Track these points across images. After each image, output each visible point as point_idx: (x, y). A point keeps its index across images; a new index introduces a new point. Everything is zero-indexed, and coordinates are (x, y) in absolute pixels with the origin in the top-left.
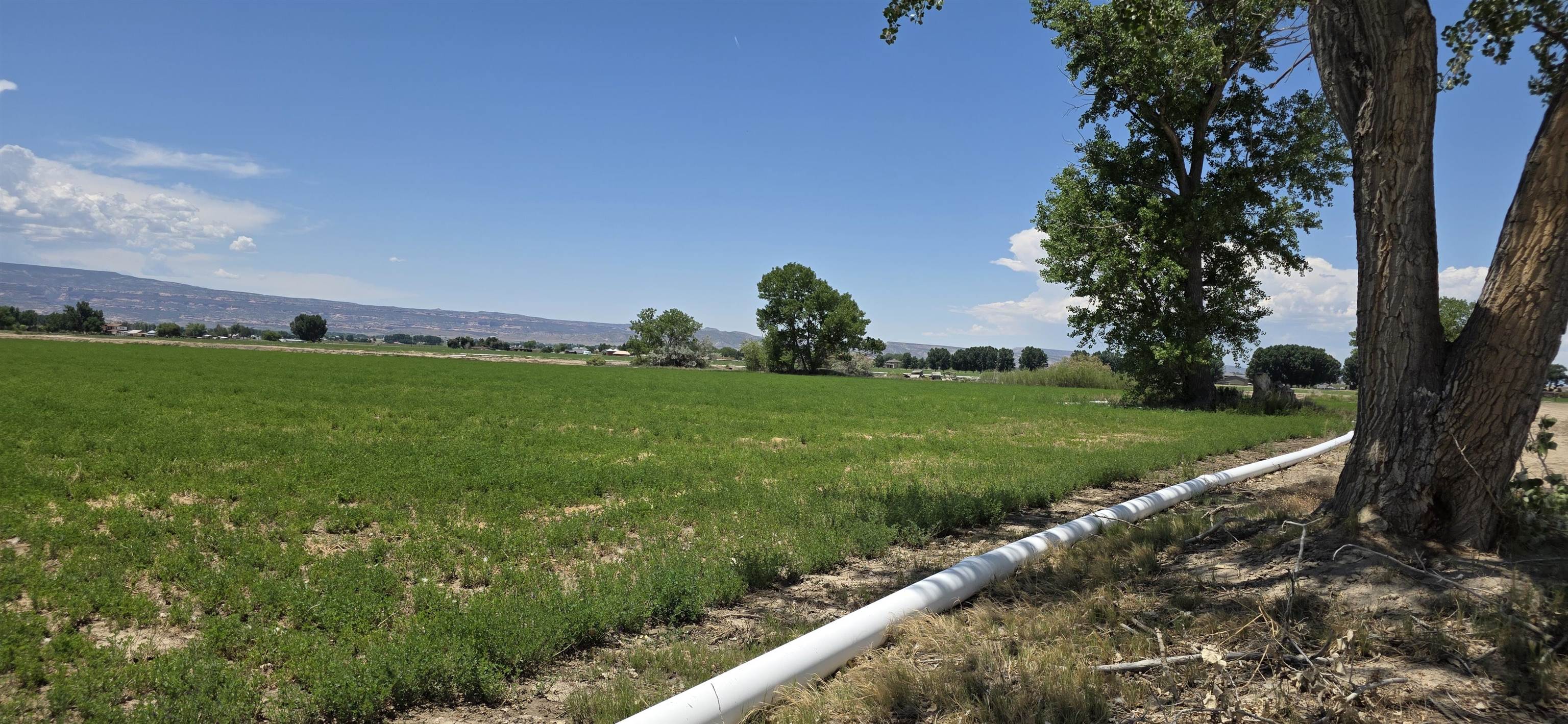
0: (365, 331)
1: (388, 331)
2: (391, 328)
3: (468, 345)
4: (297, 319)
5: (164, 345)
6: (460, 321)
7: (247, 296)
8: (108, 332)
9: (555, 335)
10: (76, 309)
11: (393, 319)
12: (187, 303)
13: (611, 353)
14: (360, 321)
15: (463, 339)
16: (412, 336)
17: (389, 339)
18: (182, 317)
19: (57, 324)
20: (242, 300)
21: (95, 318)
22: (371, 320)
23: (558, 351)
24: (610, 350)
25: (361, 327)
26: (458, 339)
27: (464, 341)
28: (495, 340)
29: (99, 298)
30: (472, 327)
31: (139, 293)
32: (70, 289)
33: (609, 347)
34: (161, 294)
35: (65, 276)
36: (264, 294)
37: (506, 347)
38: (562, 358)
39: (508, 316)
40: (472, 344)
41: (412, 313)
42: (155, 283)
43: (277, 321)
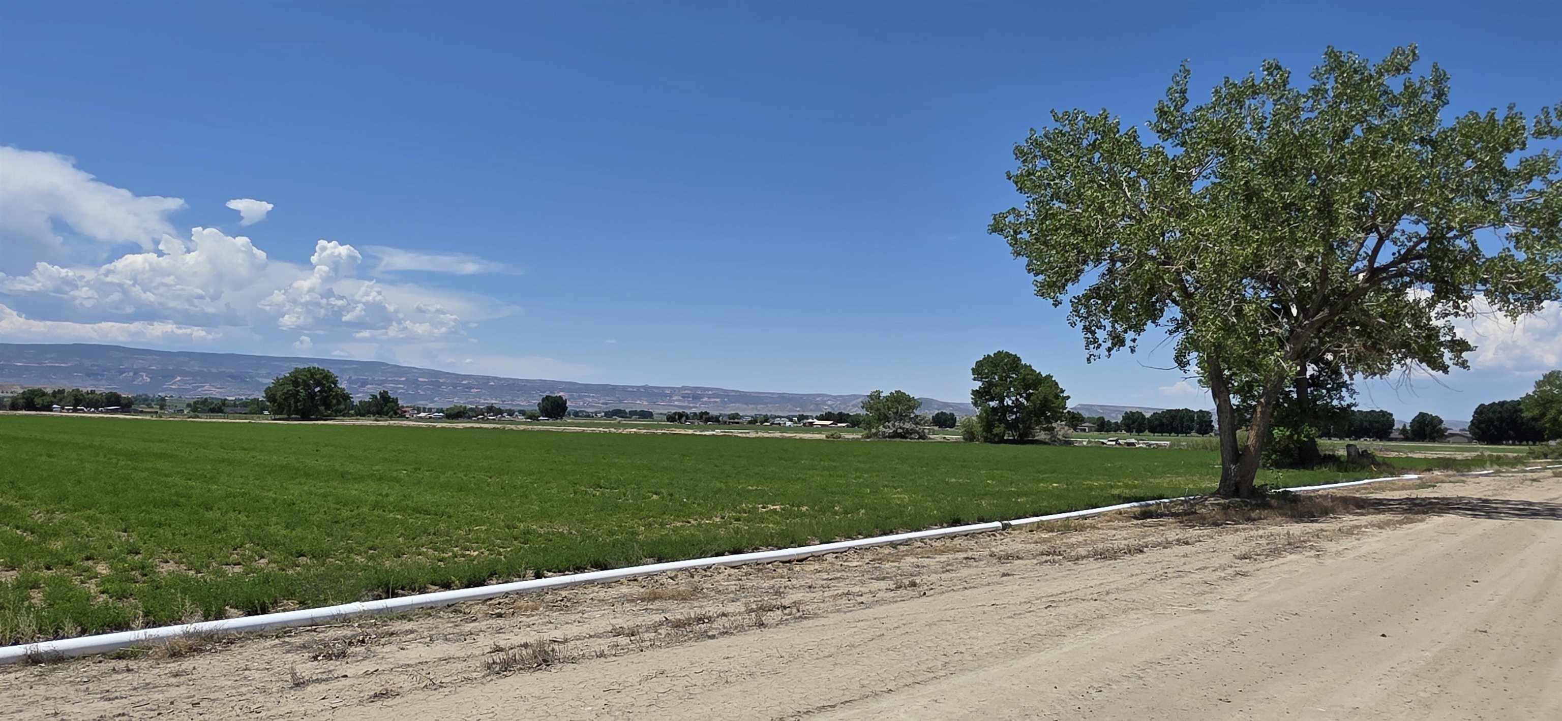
0: (586, 407)
1: (605, 406)
2: (606, 404)
3: (684, 418)
4: (543, 400)
5: (494, 428)
6: (666, 395)
7: (488, 378)
8: (402, 416)
9: (751, 406)
10: (379, 397)
11: (608, 396)
12: (440, 387)
13: (811, 424)
14: (580, 397)
15: (679, 413)
16: (627, 411)
17: (609, 414)
18: (436, 399)
19: (364, 410)
20: (484, 382)
21: (393, 404)
22: (589, 397)
23: (762, 423)
24: (810, 420)
25: (581, 403)
26: (675, 413)
27: (681, 415)
28: (706, 413)
29: (372, 384)
30: (676, 401)
31: (403, 379)
32: (350, 378)
33: (807, 417)
34: (420, 379)
35: (346, 366)
36: (502, 377)
37: (716, 419)
38: (766, 430)
39: (708, 389)
40: (687, 418)
41: (624, 390)
42: (415, 370)
43: (513, 401)
